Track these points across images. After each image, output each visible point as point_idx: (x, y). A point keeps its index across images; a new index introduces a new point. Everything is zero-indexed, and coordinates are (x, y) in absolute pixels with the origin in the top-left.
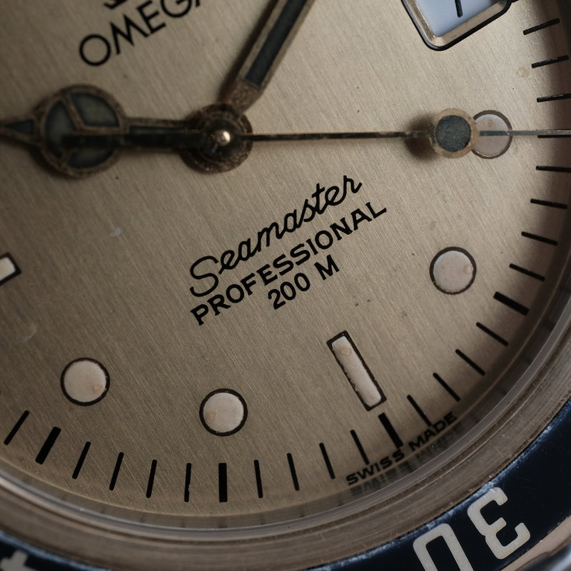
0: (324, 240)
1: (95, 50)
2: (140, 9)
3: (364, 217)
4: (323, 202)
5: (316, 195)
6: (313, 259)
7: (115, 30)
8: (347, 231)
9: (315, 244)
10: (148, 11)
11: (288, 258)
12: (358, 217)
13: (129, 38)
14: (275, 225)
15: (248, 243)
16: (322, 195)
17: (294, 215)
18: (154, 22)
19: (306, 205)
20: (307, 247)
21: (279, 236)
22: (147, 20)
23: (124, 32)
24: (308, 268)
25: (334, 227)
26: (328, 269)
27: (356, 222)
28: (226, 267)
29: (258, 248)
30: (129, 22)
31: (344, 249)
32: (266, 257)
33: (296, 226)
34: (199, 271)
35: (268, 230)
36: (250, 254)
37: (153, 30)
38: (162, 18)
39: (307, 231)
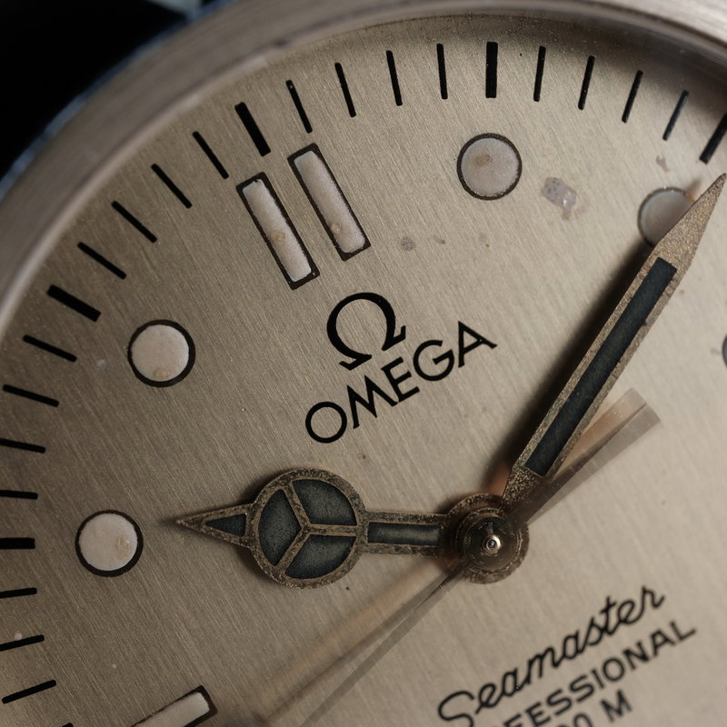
0: (613, 670)
1: (326, 422)
2: (387, 369)
3: (666, 640)
4: (613, 620)
5: (606, 611)
6: (599, 695)
7: (354, 397)
8: (644, 658)
9: (602, 674)
10: (397, 372)
11: (566, 693)
12: (660, 641)
13: (371, 407)
14: (551, 650)
15: (514, 674)
16: (613, 612)
17: (576, 637)
18: (404, 387)
19: (592, 624)
20: (591, 679)
21: (556, 664)
22: (395, 383)
23: (363, 400)
24: (592, 707)
25: (628, 653)
26: (618, 707)
27: (656, 647)
28: (485, 705)
29: (528, 680)
30: (371, 386)
31: (638, 682)
32: (537, 692)
33: (579, 651)
34: (449, 710)
35: (541, 657)
36: (517, 689)
37: (402, 397)
38: (415, 381)
39: (592, 659)
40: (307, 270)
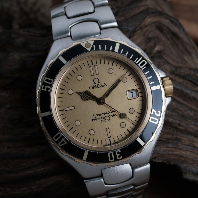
0: (109, 116)
1: (91, 88)
2: (97, 85)
3: (115, 115)
4: (110, 112)
5: (110, 111)
6: (107, 118)
7: (94, 86)
8: (112, 116)
9: (108, 117)
10: (98, 85)
11: (105, 117)
12: (114, 115)
13: (95, 88)
14: (104, 113)
15: (101, 114)
16: (111, 111)
17: (107, 113)
18: (98, 87)
19: (109, 112)
20: (107, 117)
21: (104, 114)
22: (98, 86)
23: (95, 87)
24: (106, 119)
25: (111, 115)
26: (109, 120)
27: (114, 116)
28: (97, 116)
29: (102, 115)
30: (96, 86)
31: (111, 118)
32: (102, 116)
33: (107, 114)
34: (94, 115)
35: (103, 113)
36: (101, 115)
37: (98, 88)
38: (99, 86)
39: (108, 115)
40: (93, 75)
